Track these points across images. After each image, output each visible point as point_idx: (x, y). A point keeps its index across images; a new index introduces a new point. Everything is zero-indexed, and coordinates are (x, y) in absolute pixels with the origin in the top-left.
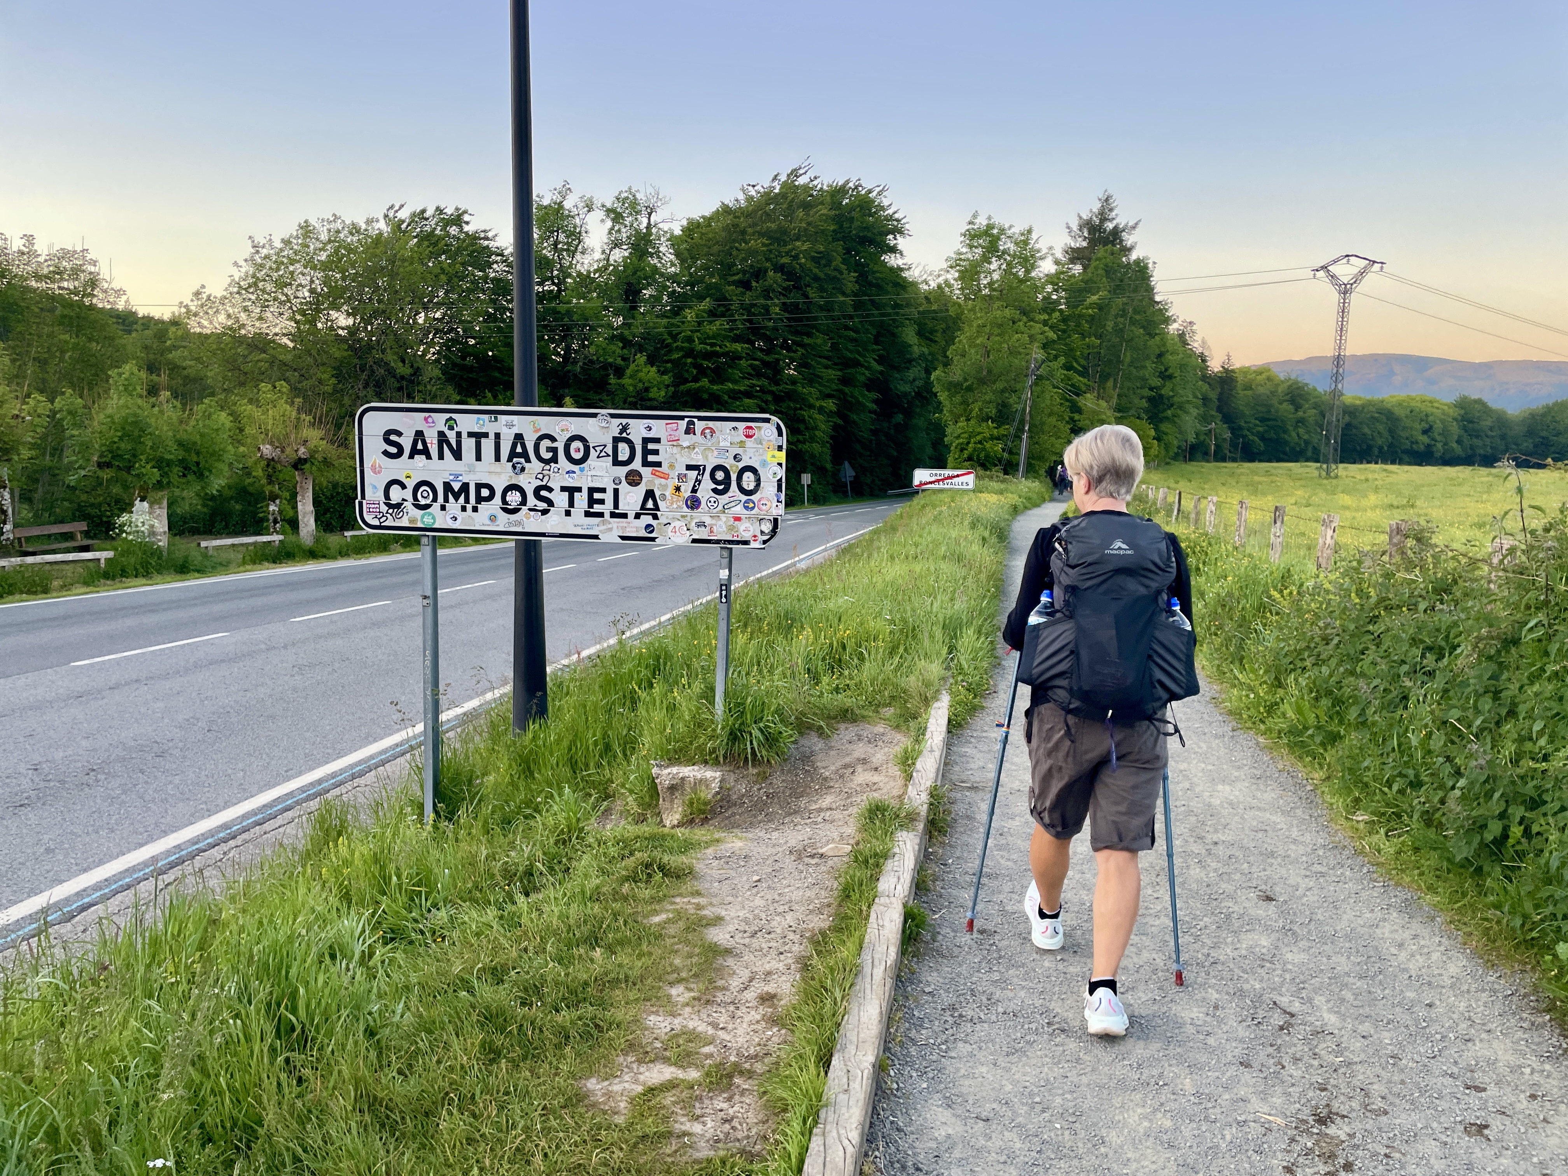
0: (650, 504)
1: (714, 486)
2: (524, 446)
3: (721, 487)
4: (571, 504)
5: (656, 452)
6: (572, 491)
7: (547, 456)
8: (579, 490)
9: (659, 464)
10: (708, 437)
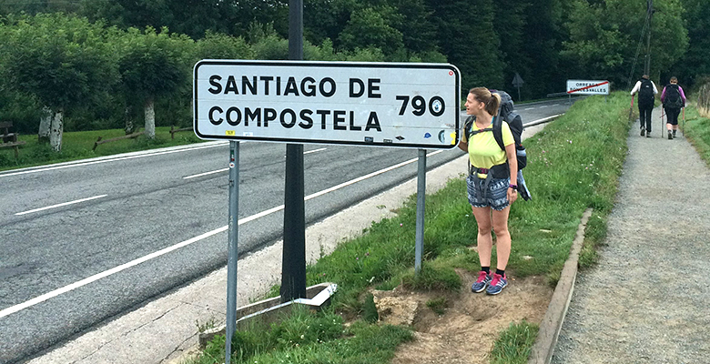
0: (374, 122)
1: (414, 110)
2: (294, 85)
3: (419, 111)
4: (324, 121)
5: (377, 88)
6: (324, 113)
7: (310, 91)
8: (329, 112)
9: (379, 96)
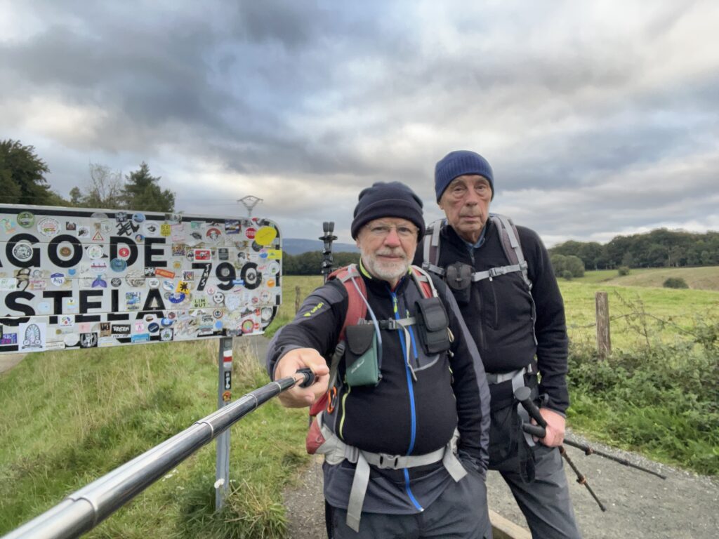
0: (154, 304)
1: (220, 282)
3: (226, 283)
4: (58, 309)
5: (161, 252)
6: (58, 296)
7: (25, 258)
8: (68, 294)
9: (164, 264)
10: (214, 237)
